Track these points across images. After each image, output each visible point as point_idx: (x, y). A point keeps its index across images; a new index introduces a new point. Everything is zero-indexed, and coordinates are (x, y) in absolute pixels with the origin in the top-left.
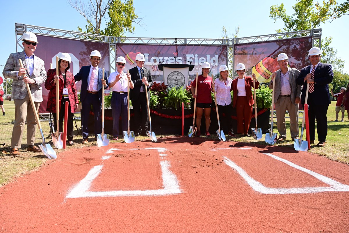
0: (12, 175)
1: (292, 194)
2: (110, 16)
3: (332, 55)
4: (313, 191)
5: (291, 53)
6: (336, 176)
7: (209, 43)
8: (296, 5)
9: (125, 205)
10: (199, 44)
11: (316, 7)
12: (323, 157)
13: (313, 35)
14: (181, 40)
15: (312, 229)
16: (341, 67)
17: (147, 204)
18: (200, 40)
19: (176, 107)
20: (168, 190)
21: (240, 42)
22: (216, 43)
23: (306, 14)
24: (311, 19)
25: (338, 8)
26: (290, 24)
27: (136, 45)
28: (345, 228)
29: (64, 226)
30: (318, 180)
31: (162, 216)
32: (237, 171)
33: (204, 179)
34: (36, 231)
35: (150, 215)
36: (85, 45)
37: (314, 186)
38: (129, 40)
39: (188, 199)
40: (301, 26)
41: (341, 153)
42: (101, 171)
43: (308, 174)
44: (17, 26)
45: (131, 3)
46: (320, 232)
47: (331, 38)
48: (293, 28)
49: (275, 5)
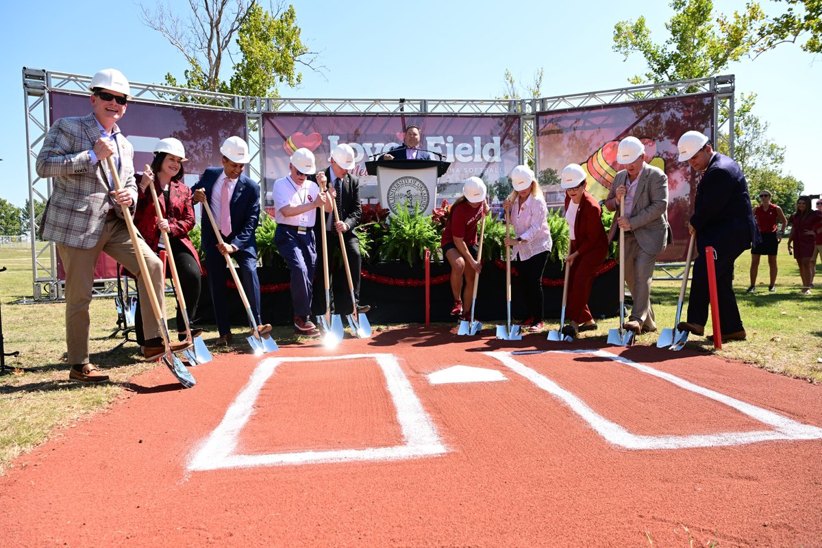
0: (50, 424)
1: (693, 449)
2: (241, 49)
3: (756, 134)
4: (739, 440)
5: (663, 130)
6: (788, 408)
7: (478, 111)
8: (673, 20)
9: (325, 481)
10: (456, 111)
11: (718, 24)
12: (751, 366)
13: (715, 90)
14: (415, 103)
15: (745, 520)
16: (779, 161)
17: (376, 479)
18: (458, 104)
19: (410, 261)
20: (416, 448)
21: (550, 106)
22: (495, 110)
23: (696, 42)
24: (708, 52)
25: (767, 28)
26: (662, 65)
27: (309, 116)
28: (816, 516)
29: (198, 531)
30: (747, 416)
31: (413, 504)
32: (564, 402)
33: (494, 422)
34: (138, 545)
35: (386, 501)
36: (182, 117)
37: (740, 431)
38: (292, 104)
39: (464, 466)
40: (686, 69)
41: (792, 355)
42: (253, 410)
43: (724, 404)
44: (27, 74)
45: (292, 17)
46: (765, 526)
47: (754, 95)
48: (666, 72)
49: (625, 21)
